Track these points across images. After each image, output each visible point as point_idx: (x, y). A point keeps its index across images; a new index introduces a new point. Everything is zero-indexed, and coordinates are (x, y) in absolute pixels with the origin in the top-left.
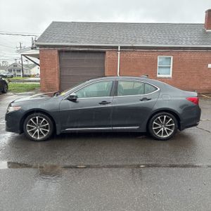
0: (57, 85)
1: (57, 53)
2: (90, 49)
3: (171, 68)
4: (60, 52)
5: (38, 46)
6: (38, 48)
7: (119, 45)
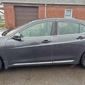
0: (14, 24)
1: (13, 7)
2: (31, 5)
3: (71, 16)
4: (14, 6)
5: (2, 3)
6: (3, 4)
7: (46, 3)
